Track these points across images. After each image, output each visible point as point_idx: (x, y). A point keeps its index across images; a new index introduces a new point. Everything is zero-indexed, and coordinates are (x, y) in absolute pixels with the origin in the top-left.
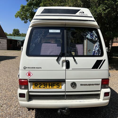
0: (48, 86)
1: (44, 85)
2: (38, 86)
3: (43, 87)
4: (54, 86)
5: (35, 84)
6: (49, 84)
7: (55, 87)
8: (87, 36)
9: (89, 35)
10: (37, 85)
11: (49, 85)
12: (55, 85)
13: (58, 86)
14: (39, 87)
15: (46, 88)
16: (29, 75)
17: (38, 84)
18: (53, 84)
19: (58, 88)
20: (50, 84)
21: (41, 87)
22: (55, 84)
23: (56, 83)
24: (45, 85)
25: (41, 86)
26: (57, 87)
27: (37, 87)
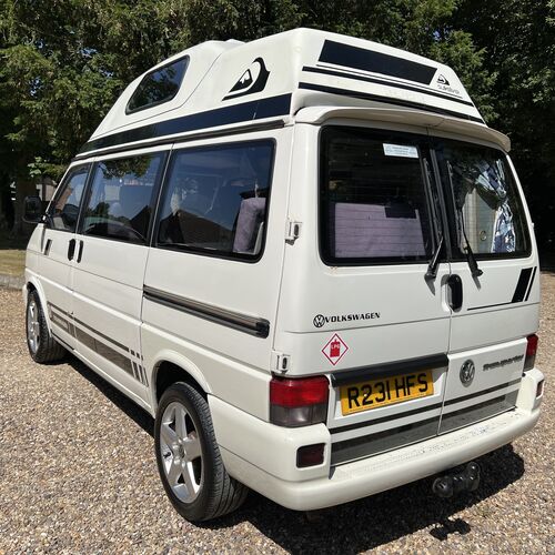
0: (393, 393)
1: (380, 388)
2: (360, 399)
3: (378, 400)
4: (411, 389)
5: (349, 390)
6: (396, 381)
7: (415, 390)
8: (480, 180)
9: (485, 173)
10: (357, 396)
11: (397, 388)
12: (413, 385)
13: (423, 386)
14: (365, 403)
15: (389, 402)
16: (335, 352)
17: (359, 388)
18: (408, 378)
19: (424, 393)
20: (400, 384)
21: (371, 402)
22: (413, 377)
23: (417, 374)
24: (382, 391)
25: (372, 397)
26: (421, 390)
27: (358, 405)
